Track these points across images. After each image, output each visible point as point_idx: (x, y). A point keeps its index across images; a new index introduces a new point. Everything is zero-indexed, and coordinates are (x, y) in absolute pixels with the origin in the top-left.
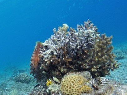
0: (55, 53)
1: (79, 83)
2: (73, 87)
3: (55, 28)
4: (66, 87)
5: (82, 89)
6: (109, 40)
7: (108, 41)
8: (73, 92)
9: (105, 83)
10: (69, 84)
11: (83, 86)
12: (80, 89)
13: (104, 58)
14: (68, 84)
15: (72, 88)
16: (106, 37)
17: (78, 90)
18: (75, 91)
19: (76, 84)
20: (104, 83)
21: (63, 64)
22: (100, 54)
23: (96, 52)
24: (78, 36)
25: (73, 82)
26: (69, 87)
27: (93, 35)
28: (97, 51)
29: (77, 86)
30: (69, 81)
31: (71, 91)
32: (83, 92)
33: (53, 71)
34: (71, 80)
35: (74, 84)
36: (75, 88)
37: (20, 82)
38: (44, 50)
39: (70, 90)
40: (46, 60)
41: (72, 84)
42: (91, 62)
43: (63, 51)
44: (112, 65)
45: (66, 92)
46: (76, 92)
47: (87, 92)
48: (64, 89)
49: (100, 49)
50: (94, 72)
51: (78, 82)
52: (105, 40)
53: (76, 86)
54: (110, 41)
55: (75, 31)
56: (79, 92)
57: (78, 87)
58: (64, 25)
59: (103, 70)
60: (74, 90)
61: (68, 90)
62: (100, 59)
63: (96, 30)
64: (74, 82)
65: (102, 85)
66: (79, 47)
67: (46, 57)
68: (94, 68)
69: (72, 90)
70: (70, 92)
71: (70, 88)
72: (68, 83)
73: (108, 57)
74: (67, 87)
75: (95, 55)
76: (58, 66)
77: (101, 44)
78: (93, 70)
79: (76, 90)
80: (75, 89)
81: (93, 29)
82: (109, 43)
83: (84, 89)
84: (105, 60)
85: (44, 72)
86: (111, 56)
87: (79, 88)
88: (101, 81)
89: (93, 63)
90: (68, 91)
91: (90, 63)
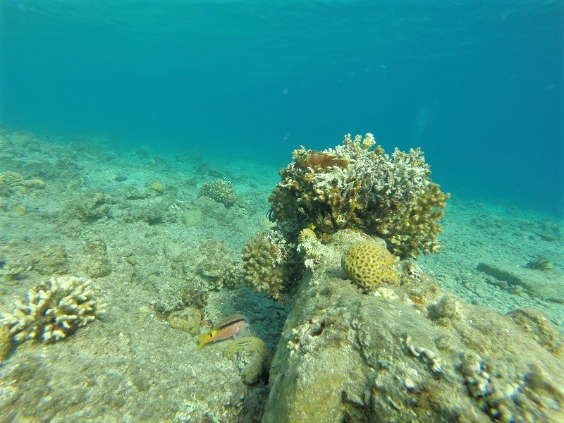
0: (340, 185)
1: (383, 263)
2: (372, 266)
3: (349, 135)
4: (359, 262)
5: (384, 274)
6: (443, 199)
7: (441, 201)
8: (369, 273)
9: (417, 275)
10: (366, 258)
11: (388, 270)
12: (382, 273)
13: (421, 226)
14: (364, 257)
15: (369, 267)
16: (439, 192)
17: (378, 273)
18: (373, 274)
19: (378, 263)
20: (415, 276)
21: (346, 209)
22: (417, 217)
23: (411, 209)
24: (393, 171)
25: (373, 257)
26: (364, 263)
27: (420, 180)
28: (413, 210)
29: (378, 267)
30: (367, 252)
31: (367, 271)
32: (385, 280)
33: (320, 214)
34: (371, 252)
35: (374, 261)
36: (375, 268)
37: (212, 198)
38: (319, 169)
39: (364, 269)
40: (319, 191)
41: (371, 260)
42: (396, 226)
43: (355, 186)
44: (429, 244)
45: (356, 269)
46: (374, 277)
47: (390, 282)
48: (355, 263)
49: (421, 209)
50: (395, 245)
51: (382, 261)
52: (436, 196)
53: (377, 265)
54: (443, 201)
55: (387, 156)
56: (378, 277)
57: (379, 269)
58: (368, 136)
59: (411, 247)
60: (372, 272)
61: (361, 267)
62: (413, 227)
63: (427, 174)
64: (376, 258)
65: (411, 278)
66: (388, 192)
67: (320, 184)
68: (397, 239)
69: (369, 270)
70: (363, 273)
71: (367, 265)
72: (364, 254)
73: (429, 228)
74: (362, 262)
75: (408, 216)
76: (333, 208)
77: (425, 201)
78: (394, 241)
79: (376, 273)
80: (374, 271)
81: (423, 169)
82: (441, 204)
83: (388, 276)
84: (422, 232)
85: (302, 210)
86: (435, 228)
87: (381, 271)
88: (412, 271)
89: (398, 228)
90: (362, 270)
91: (392, 227)
